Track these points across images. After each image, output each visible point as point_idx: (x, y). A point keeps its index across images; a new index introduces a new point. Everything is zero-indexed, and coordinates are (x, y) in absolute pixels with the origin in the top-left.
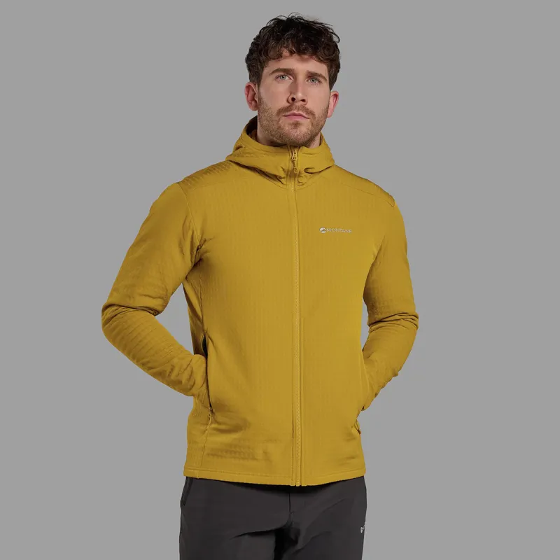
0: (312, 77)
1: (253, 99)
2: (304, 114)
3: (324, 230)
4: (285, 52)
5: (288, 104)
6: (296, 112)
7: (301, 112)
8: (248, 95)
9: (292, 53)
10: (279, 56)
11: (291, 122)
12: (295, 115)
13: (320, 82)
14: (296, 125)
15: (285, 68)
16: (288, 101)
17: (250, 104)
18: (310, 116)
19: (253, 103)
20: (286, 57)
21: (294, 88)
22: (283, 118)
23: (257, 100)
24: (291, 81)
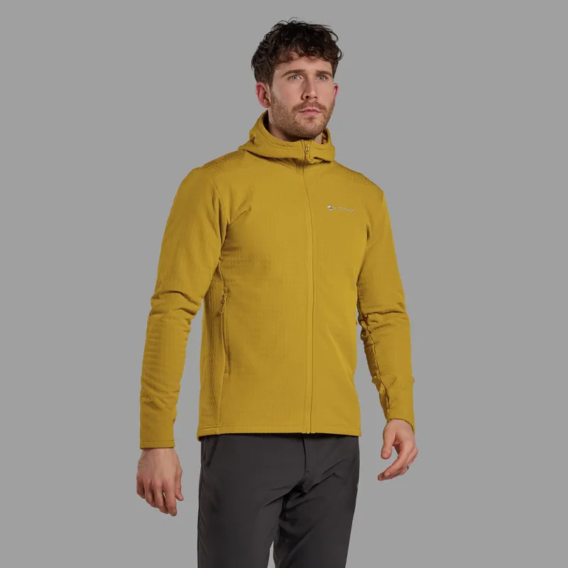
0: (321, 75)
1: (265, 97)
2: (318, 110)
3: (331, 208)
4: (295, 55)
5: (303, 101)
6: (310, 108)
7: (314, 108)
8: (258, 94)
9: (301, 56)
10: (289, 59)
11: (307, 116)
12: (309, 111)
13: (327, 78)
14: (311, 119)
15: (296, 69)
16: (302, 98)
17: (262, 102)
18: (323, 111)
19: (265, 100)
20: (296, 59)
21: (306, 86)
22: (299, 114)
23: (269, 98)
24: (302, 80)
